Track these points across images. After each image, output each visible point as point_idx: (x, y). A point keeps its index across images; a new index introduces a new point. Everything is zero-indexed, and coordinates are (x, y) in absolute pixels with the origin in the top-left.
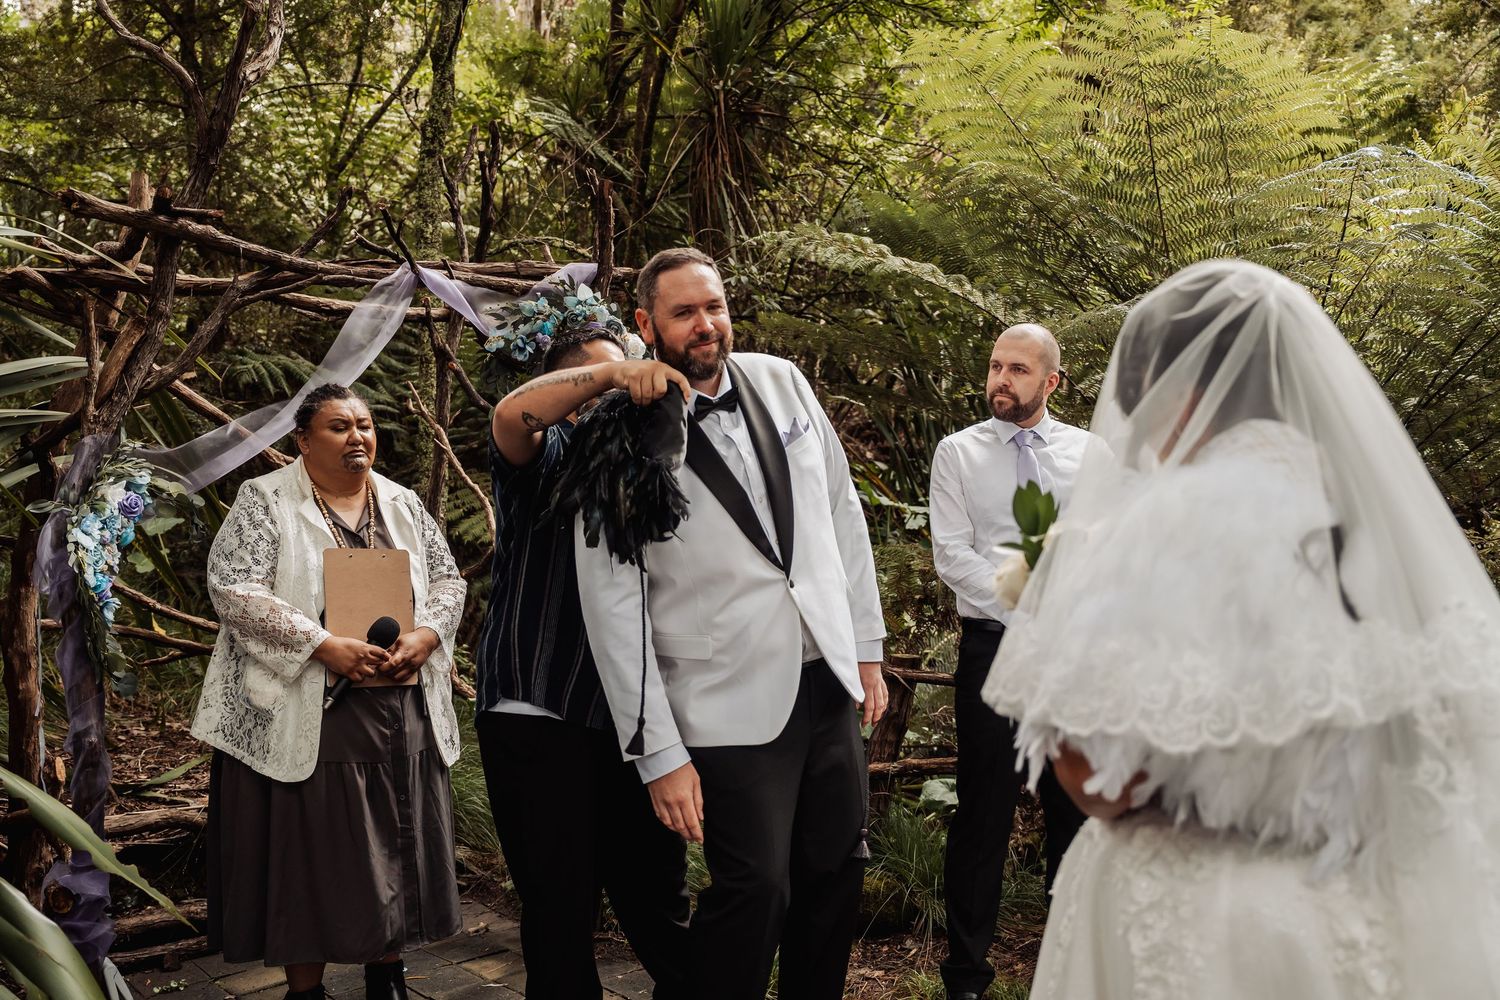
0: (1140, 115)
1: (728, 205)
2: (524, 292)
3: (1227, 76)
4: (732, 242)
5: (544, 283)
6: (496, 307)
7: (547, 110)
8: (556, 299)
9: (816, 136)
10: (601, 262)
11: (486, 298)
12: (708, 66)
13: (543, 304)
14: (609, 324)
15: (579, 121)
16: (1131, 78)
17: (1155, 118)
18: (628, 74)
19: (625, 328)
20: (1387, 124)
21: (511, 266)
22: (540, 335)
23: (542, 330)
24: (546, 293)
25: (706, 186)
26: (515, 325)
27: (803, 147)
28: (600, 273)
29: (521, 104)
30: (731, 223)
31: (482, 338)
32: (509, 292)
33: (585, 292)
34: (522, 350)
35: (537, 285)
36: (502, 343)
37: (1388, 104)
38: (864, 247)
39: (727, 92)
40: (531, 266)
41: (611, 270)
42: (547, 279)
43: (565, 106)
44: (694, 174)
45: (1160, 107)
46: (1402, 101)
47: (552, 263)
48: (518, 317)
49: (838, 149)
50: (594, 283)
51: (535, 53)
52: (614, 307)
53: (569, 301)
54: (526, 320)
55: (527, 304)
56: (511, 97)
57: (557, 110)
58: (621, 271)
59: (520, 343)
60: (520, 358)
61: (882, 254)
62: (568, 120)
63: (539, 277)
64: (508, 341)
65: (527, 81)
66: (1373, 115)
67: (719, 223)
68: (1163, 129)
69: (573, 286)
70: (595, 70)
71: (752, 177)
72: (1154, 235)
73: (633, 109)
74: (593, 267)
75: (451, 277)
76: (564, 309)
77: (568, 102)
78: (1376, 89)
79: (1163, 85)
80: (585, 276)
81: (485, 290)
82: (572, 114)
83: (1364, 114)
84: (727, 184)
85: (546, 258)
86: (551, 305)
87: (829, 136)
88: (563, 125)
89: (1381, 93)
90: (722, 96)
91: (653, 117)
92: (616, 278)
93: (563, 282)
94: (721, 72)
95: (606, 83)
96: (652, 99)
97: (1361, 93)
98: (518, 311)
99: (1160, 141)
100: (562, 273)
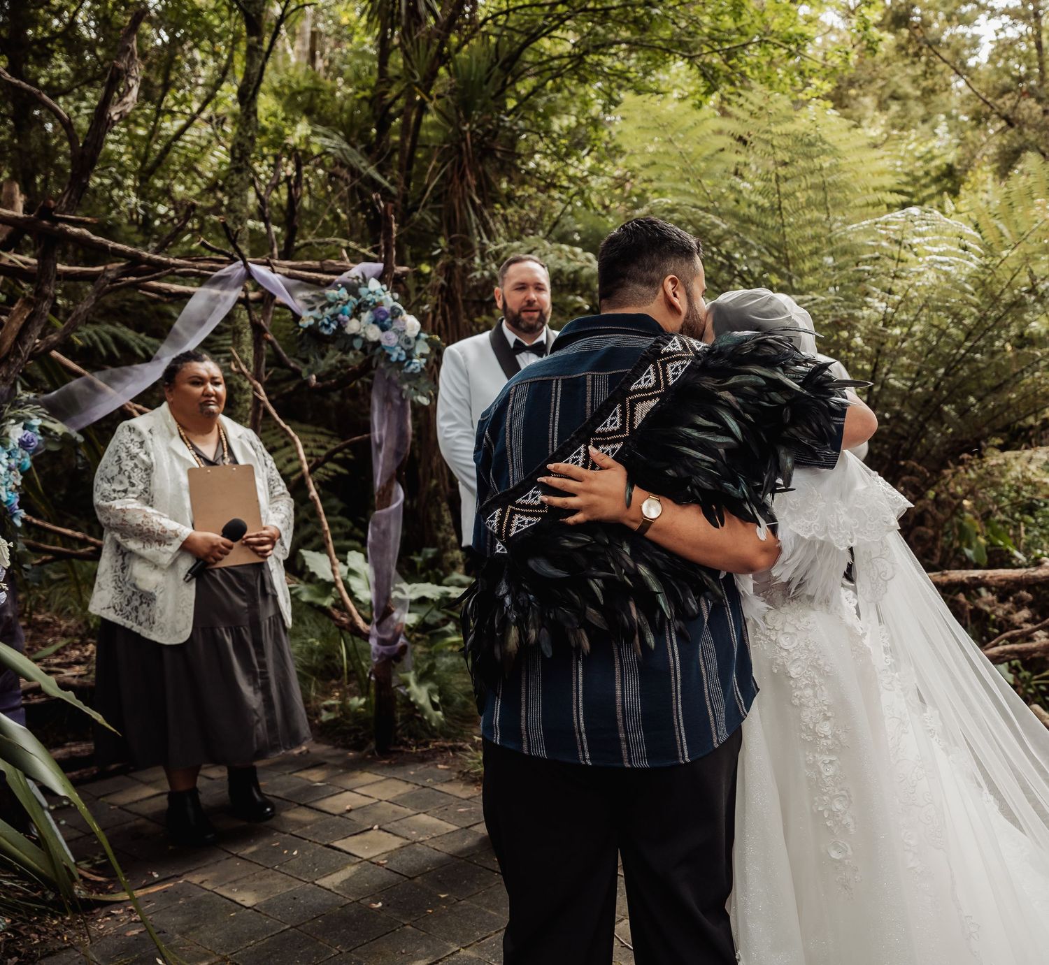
0: (772, 168)
1: (473, 217)
2: (329, 284)
3: (826, 147)
4: (476, 245)
5: (344, 277)
6: (307, 294)
7: (326, 136)
8: (353, 289)
9: (538, 165)
10: (386, 262)
11: (299, 287)
12: (458, 112)
13: (343, 293)
14: (393, 309)
15: (353, 146)
16: (767, 142)
17: (782, 171)
18: (392, 110)
19: (404, 312)
20: (937, 180)
21: (317, 264)
22: (341, 316)
23: (342, 312)
24: (345, 285)
25: (456, 202)
26: (322, 309)
27: (528, 172)
28: (385, 271)
29: (303, 128)
30: (475, 231)
31: (297, 318)
32: (317, 283)
33: (374, 285)
34: (327, 326)
35: (337, 278)
36: (312, 322)
37: (937, 168)
38: (575, 255)
39: (472, 132)
40: (333, 265)
41: (393, 269)
42: (345, 275)
43: (341, 133)
44: (446, 191)
45: (785, 164)
46: (944, 167)
47: (347, 262)
48: (324, 303)
49: (554, 175)
50: (381, 278)
51: (315, 91)
52: (396, 296)
53: (362, 291)
54: (330, 305)
55: (331, 293)
56: (294, 123)
57: (335, 136)
58: (400, 269)
59: (326, 322)
60: (326, 332)
61: (589, 260)
62: (345, 146)
63: (339, 273)
64: (316, 320)
65: (309, 111)
66: (927, 173)
67: (467, 231)
68: (786, 179)
69: (365, 281)
70: (365, 105)
71: (489, 195)
72: (779, 252)
73: (397, 138)
74: (380, 266)
75: (273, 271)
76: (358, 296)
77: (344, 131)
78: (929, 156)
79: (787, 149)
80: (374, 272)
81: (298, 282)
82: (347, 139)
83: (921, 173)
84: (473, 202)
85: (342, 259)
86: (349, 293)
87: (548, 166)
88: (341, 150)
89: (933, 158)
90: (468, 135)
91: (414, 147)
92: (396, 275)
93: (358, 278)
94: (468, 118)
95: (375, 117)
96: (412, 130)
97: (919, 158)
98: (324, 298)
99: (785, 187)
100: (356, 270)
